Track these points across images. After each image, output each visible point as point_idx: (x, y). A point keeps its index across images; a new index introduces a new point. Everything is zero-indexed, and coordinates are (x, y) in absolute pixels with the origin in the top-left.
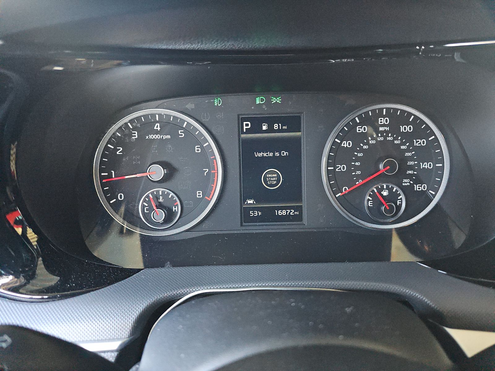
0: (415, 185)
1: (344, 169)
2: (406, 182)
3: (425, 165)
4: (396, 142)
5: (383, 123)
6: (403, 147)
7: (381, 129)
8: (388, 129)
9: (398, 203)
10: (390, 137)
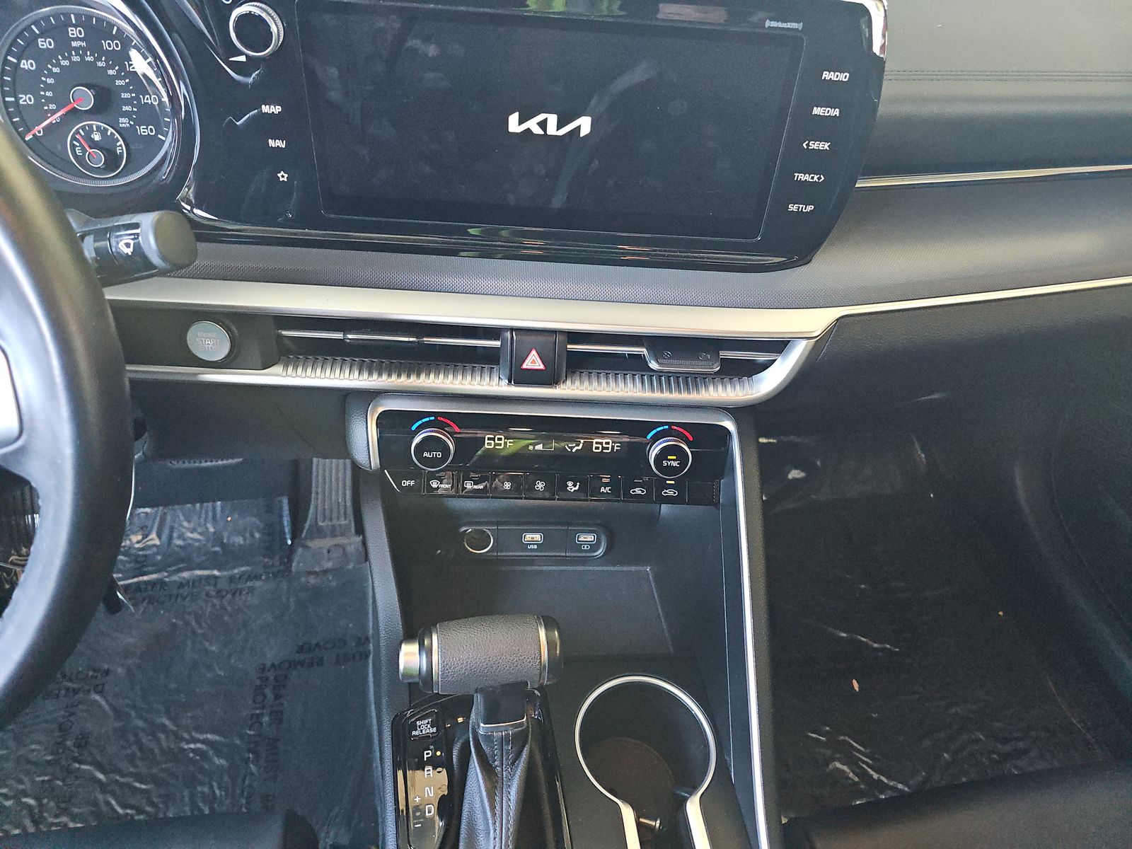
0: (137, 127)
1: (30, 101)
2: (124, 122)
3: (147, 99)
4: (100, 64)
5: (75, 36)
6: (111, 72)
7: (74, 44)
8: (85, 44)
9: (118, 152)
10: (90, 56)
